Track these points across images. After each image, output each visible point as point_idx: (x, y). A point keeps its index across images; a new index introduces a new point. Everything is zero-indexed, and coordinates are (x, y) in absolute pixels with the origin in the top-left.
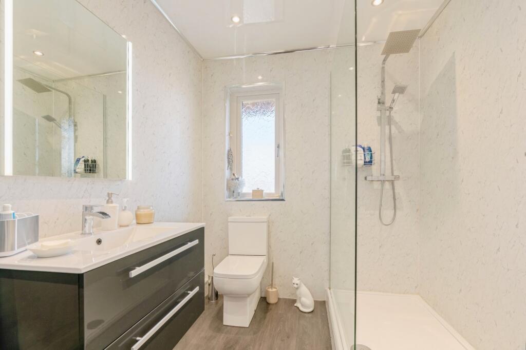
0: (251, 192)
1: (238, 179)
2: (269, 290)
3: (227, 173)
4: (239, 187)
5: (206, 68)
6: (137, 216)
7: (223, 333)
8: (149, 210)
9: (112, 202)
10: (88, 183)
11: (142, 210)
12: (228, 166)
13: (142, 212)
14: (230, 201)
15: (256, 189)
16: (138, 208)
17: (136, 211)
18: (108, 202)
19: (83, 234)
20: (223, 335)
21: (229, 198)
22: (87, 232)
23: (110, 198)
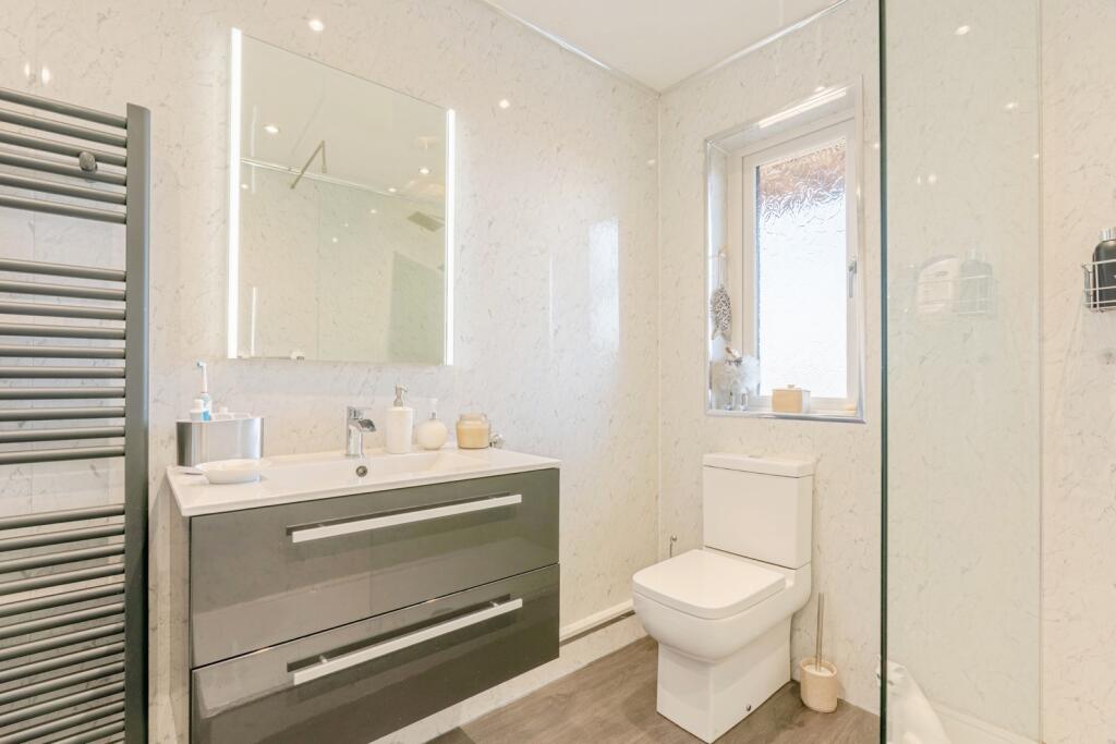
0: (771, 394)
1: (738, 362)
2: (807, 669)
3: (714, 348)
4: (739, 381)
5: (667, 110)
6: (459, 434)
7: (644, 729)
8: (479, 423)
9: (401, 405)
10: (369, 371)
11: (468, 422)
12: (715, 331)
13: (468, 425)
14: (718, 416)
15: (786, 387)
16: (462, 418)
17: (457, 424)
18: (396, 403)
19: (348, 455)
20: (642, 734)
21: (718, 408)
22: (352, 452)
23: (399, 397)
